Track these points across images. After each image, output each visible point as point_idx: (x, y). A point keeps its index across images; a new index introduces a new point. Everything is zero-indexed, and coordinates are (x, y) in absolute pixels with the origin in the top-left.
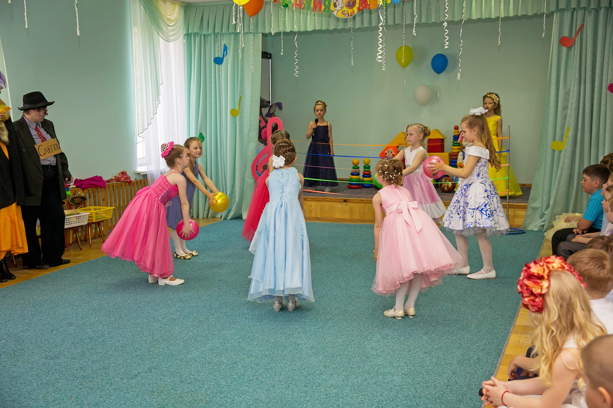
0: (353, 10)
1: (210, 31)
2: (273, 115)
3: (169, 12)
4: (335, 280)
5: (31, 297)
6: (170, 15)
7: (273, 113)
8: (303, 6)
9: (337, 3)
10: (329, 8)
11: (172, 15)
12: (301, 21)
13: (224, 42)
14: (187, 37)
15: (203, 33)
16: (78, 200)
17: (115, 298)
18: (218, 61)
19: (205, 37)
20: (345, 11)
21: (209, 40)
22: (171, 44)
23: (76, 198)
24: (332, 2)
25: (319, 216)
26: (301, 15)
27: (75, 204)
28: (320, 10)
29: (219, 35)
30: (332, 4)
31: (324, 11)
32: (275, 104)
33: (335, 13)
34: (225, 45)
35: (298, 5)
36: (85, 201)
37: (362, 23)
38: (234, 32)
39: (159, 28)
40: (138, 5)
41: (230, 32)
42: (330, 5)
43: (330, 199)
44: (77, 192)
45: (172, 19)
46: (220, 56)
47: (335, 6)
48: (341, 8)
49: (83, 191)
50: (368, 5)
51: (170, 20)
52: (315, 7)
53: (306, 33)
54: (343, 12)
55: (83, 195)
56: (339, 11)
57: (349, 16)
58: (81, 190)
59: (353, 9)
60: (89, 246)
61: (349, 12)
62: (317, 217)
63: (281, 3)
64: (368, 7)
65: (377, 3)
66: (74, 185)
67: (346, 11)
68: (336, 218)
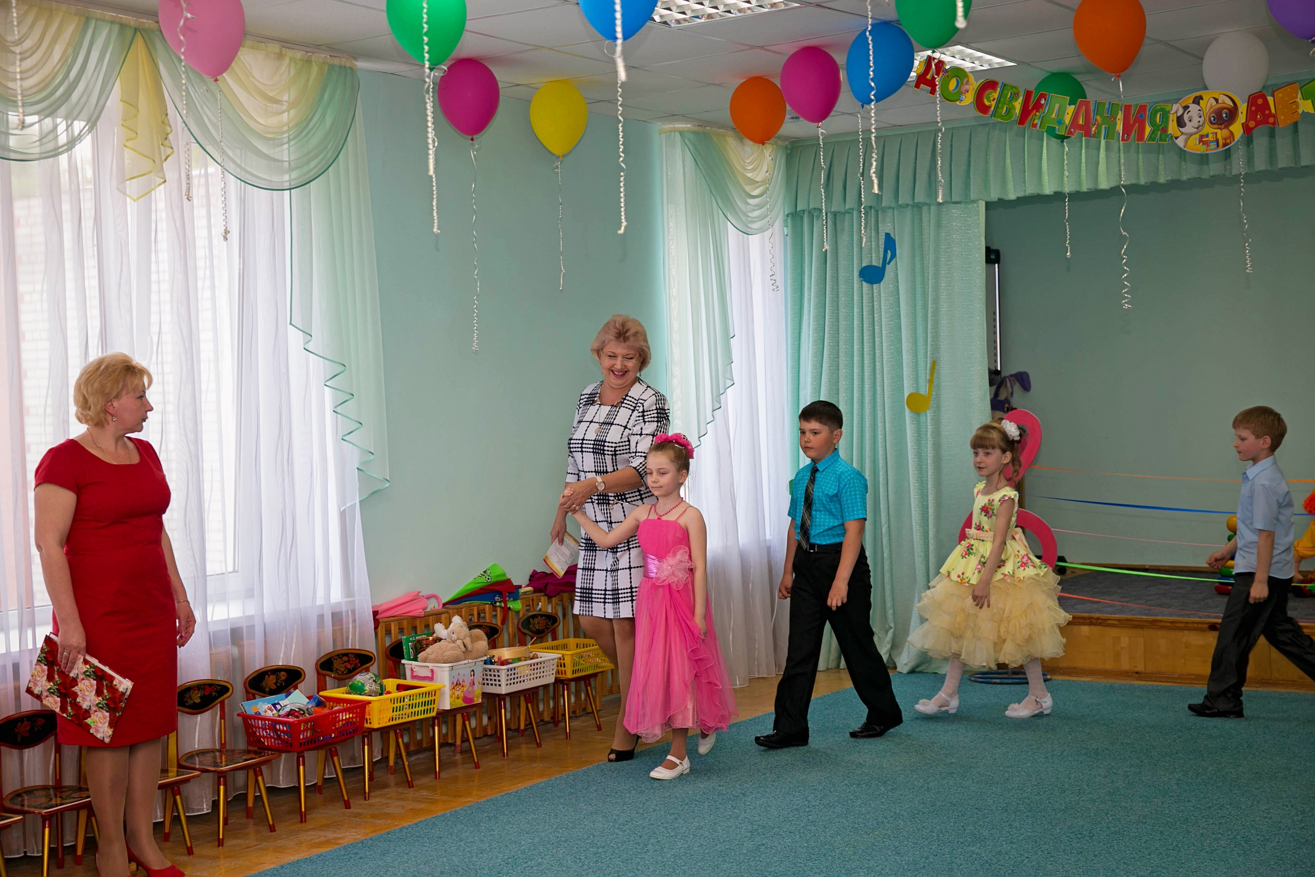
0: (1232, 133)
1: (851, 203)
2: (1007, 405)
3: (751, 163)
4: (1208, 841)
5: (445, 859)
6: (753, 170)
7: (1007, 401)
8: (1093, 129)
9: (1186, 117)
10: (1164, 130)
11: (757, 171)
12: (1083, 165)
13: (886, 228)
14: (793, 221)
15: (833, 210)
16: (539, 623)
17: (639, 868)
18: (872, 275)
19: (835, 218)
20: (1207, 136)
21: (846, 224)
22: (754, 241)
23: (533, 617)
24: (1171, 116)
25: (1140, 668)
26: (1083, 151)
27: (532, 632)
28: (1140, 137)
29: (873, 211)
30: (1173, 120)
31: (1151, 138)
32: (1011, 376)
33: (1180, 142)
34: (888, 235)
35: (1081, 127)
36: (556, 625)
37: (1250, 159)
38: (911, 203)
39: (727, 202)
40: (678, 151)
41: (900, 203)
42: (1167, 122)
43: (1172, 622)
44: (535, 603)
45: (757, 179)
46: (874, 264)
47: (1181, 123)
48: (1197, 128)
49: (550, 601)
50: (1271, 115)
51: (752, 182)
52: (1127, 129)
53: (1096, 194)
54: (1202, 137)
55: (550, 611)
56: (1191, 135)
57: (1218, 146)
58: (544, 599)
59: (1230, 128)
60: (563, 737)
61: (1219, 137)
62: (1136, 670)
63: (1036, 124)
64: (1271, 120)
65: (1298, 107)
66: (528, 586)
67: (1211, 136)
68: (1190, 675)
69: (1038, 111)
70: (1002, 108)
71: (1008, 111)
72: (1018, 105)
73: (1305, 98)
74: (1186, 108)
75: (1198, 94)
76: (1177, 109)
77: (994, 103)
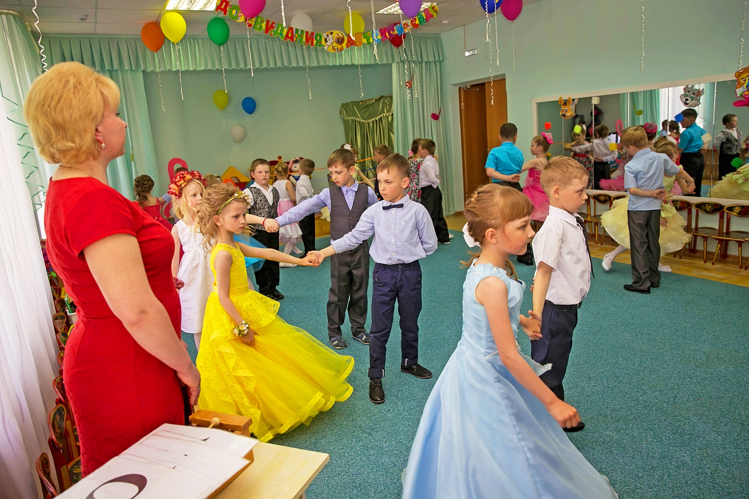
8: (295, 39)
9: (328, 39)
10: (321, 43)
20: (335, 47)
28: (312, 44)
30: (323, 39)
31: (316, 45)
33: (326, 48)
35: (290, 38)
47: (326, 41)
48: (331, 44)
50: (354, 42)
52: (307, 40)
54: (333, 47)
56: (329, 46)
64: (355, 44)
65: (362, 41)
69: (272, 29)
70: (257, 25)
71: (261, 27)
72: (264, 25)
73: (364, 38)
74: (328, 36)
75: (332, 31)
76: (324, 35)
77: (253, 23)
